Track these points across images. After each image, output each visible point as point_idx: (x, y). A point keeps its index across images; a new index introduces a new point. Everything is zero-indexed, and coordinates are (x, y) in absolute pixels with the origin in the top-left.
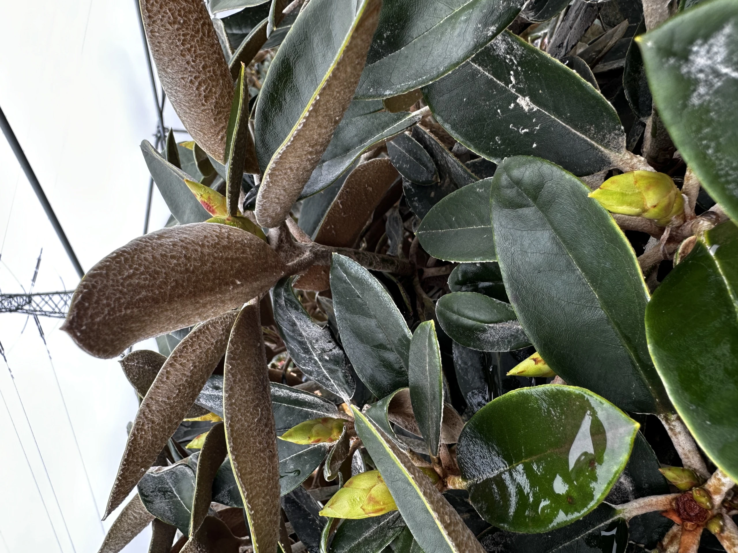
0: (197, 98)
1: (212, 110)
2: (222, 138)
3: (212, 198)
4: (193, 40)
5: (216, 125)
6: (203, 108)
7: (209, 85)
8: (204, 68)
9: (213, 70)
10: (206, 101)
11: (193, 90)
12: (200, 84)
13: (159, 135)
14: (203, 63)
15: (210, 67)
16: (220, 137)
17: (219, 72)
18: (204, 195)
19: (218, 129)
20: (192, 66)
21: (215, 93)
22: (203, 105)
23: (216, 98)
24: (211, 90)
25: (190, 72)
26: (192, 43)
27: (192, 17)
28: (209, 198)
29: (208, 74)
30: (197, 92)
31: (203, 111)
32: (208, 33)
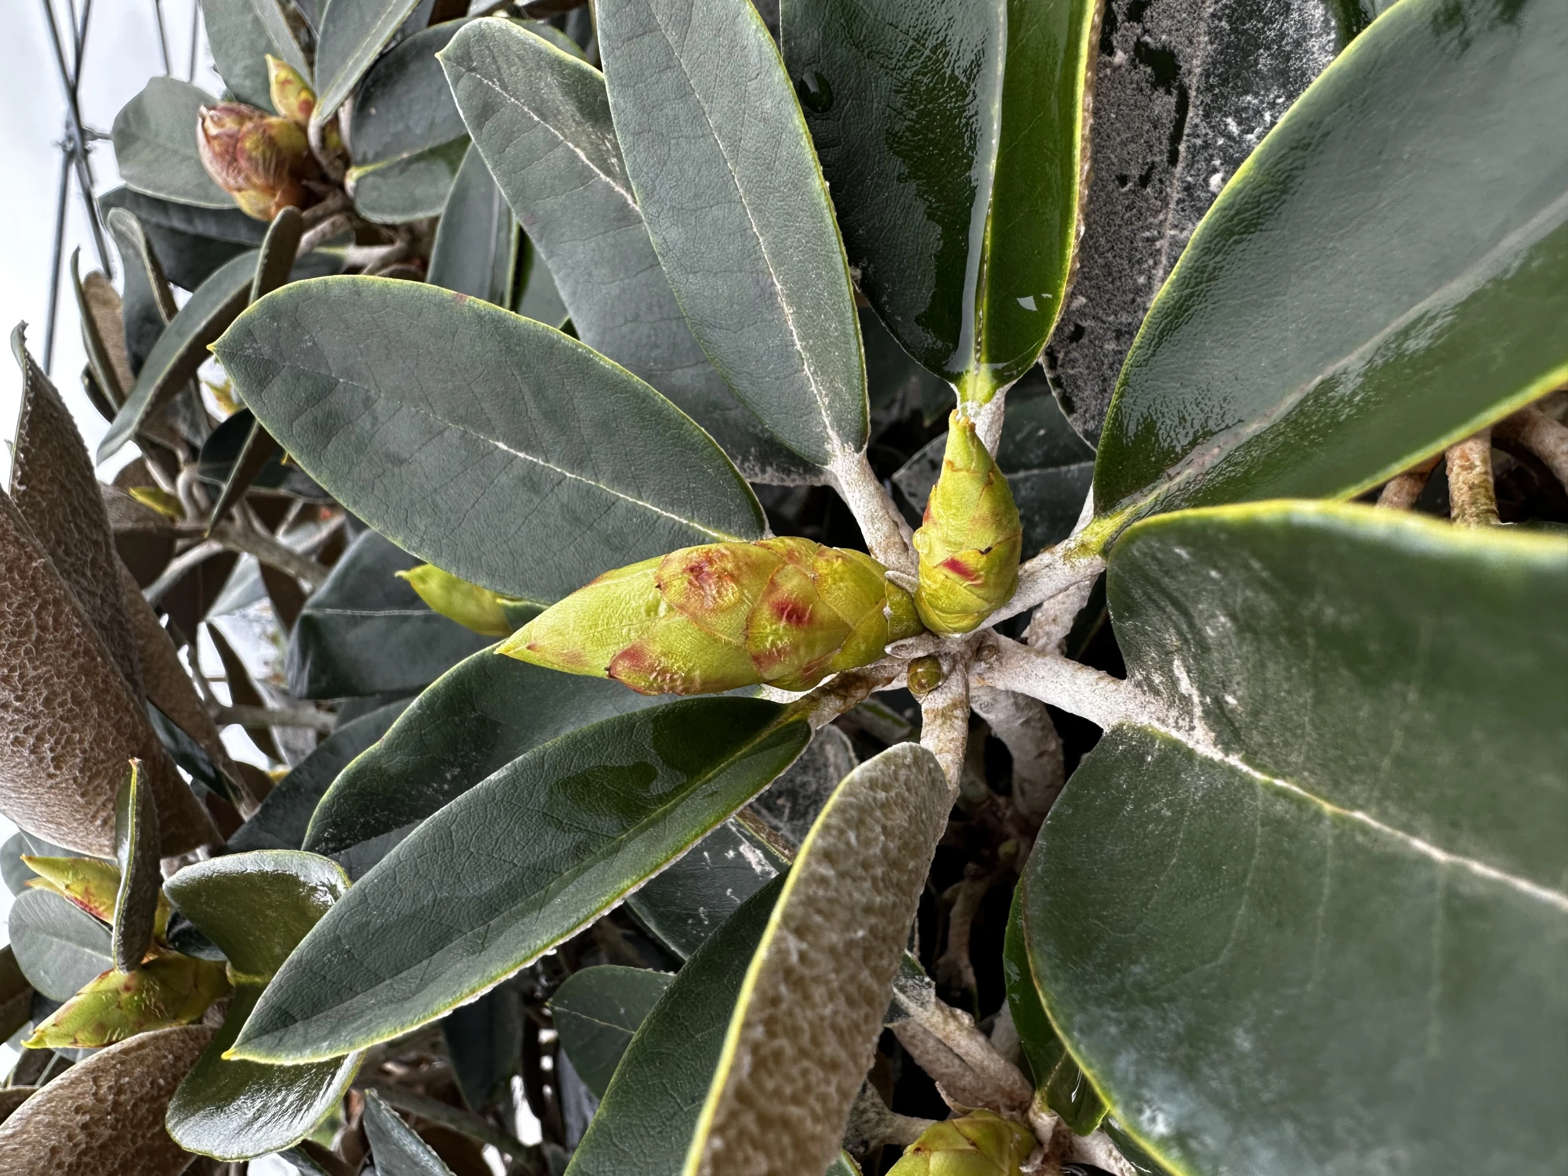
0: (35, 767)
1: (75, 780)
2: (105, 822)
3: (93, 891)
4: (16, 654)
5: (88, 803)
6: (50, 782)
7: (63, 733)
8: (47, 702)
9: (74, 696)
10: (57, 767)
11: (22, 756)
12: (40, 739)
13: (70, 146)
14: (45, 693)
15: (64, 693)
16: (98, 822)
17: (88, 694)
18: (74, 887)
19: (94, 808)
20: (17, 711)
21: (81, 741)
22: (50, 776)
23: (84, 752)
24: (69, 741)
25: (10, 723)
26: (14, 662)
27: (9, 605)
28: (87, 891)
29: (60, 711)
30: (32, 757)
31: (51, 787)
32: (55, 621)
